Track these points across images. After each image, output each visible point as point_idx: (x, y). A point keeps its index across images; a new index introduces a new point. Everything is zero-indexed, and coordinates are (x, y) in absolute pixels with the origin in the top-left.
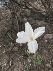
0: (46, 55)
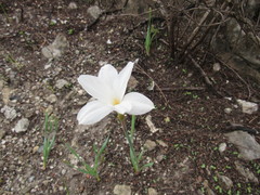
0: (177, 174)
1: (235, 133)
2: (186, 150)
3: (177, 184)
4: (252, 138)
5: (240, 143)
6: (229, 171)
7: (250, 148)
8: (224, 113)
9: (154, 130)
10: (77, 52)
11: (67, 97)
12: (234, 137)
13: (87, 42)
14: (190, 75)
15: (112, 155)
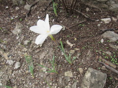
0: (88, 59)
1: (105, 33)
2: (88, 48)
3: (89, 62)
4: (113, 32)
5: (108, 36)
6: (108, 49)
7: (113, 36)
8: (97, 27)
9: (72, 45)
10: (27, 27)
11: (31, 47)
12: (105, 35)
13: (29, 21)
14: (78, 17)
15: (58, 62)
